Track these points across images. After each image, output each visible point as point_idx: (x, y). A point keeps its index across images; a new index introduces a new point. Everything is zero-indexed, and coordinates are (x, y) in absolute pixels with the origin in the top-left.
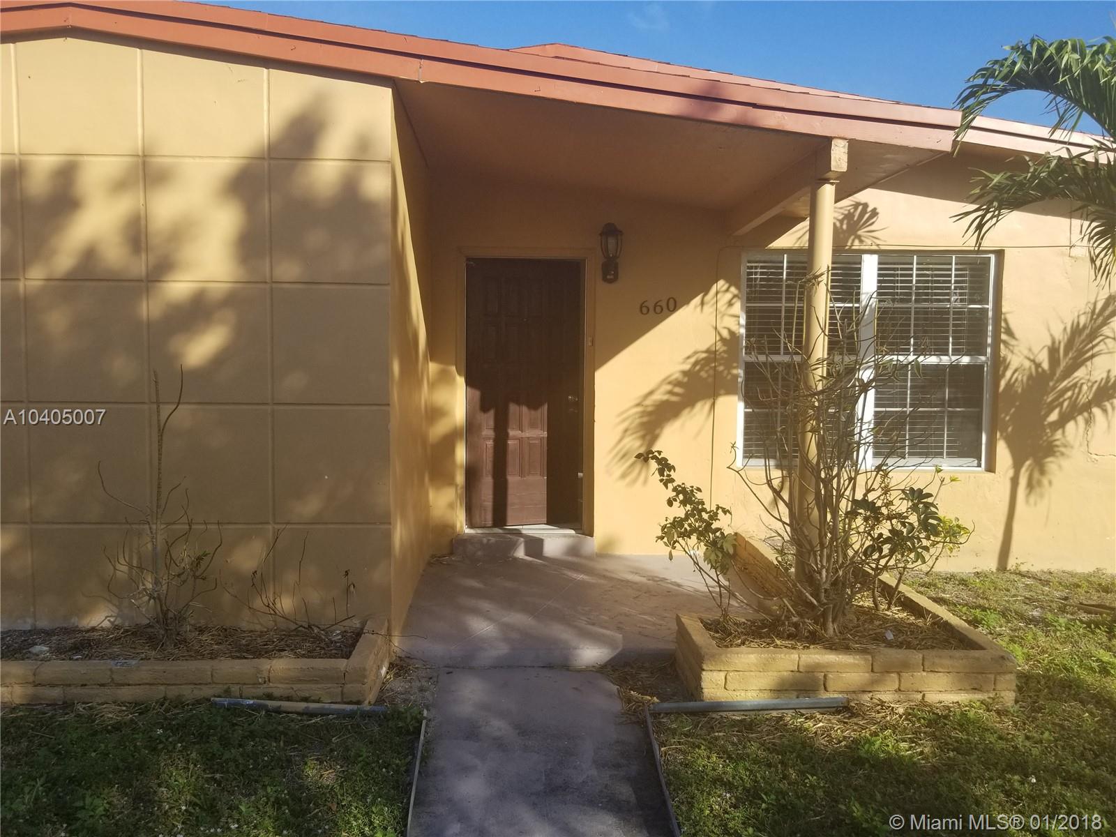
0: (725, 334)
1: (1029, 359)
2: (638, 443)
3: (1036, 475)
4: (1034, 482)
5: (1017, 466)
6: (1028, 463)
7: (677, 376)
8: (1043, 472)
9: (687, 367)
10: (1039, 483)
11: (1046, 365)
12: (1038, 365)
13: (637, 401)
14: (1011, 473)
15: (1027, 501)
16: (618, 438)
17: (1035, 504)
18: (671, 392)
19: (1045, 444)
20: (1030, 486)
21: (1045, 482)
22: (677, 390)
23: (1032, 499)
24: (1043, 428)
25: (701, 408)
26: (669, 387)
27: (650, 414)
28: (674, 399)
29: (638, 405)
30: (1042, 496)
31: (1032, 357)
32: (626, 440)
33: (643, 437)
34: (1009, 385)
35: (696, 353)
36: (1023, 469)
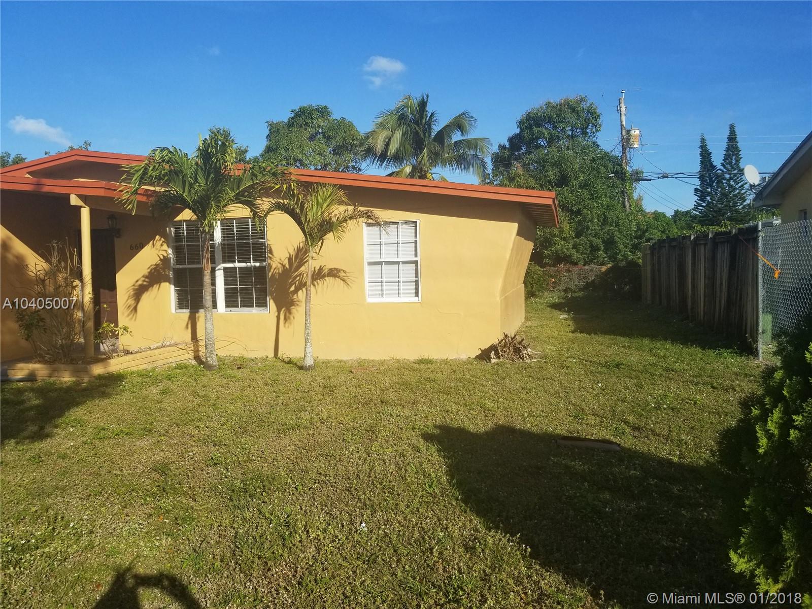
0: (162, 258)
1: (280, 263)
2: (133, 302)
3: (288, 314)
4: (287, 317)
5: (279, 311)
6: (283, 309)
7: (147, 274)
8: (290, 313)
9: (149, 270)
10: (289, 318)
11: (287, 266)
12: (284, 266)
13: (132, 285)
14: (276, 314)
15: (285, 326)
16: (126, 300)
17: (288, 327)
18: (144, 281)
19: (290, 301)
20: (286, 319)
21: (292, 317)
22: (147, 280)
23: (287, 325)
24: (288, 294)
25: (156, 287)
26: (144, 279)
27: (137, 289)
28: (145, 283)
29: (134, 285)
30: (291, 323)
31: (281, 263)
32: (128, 301)
33: (135, 300)
34: (273, 275)
35: (152, 265)
36: (282, 312)
